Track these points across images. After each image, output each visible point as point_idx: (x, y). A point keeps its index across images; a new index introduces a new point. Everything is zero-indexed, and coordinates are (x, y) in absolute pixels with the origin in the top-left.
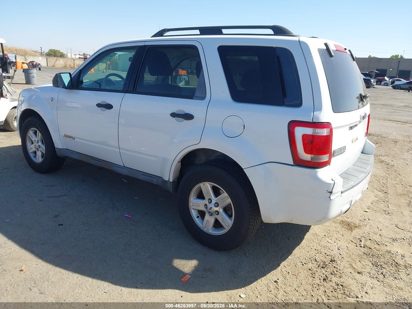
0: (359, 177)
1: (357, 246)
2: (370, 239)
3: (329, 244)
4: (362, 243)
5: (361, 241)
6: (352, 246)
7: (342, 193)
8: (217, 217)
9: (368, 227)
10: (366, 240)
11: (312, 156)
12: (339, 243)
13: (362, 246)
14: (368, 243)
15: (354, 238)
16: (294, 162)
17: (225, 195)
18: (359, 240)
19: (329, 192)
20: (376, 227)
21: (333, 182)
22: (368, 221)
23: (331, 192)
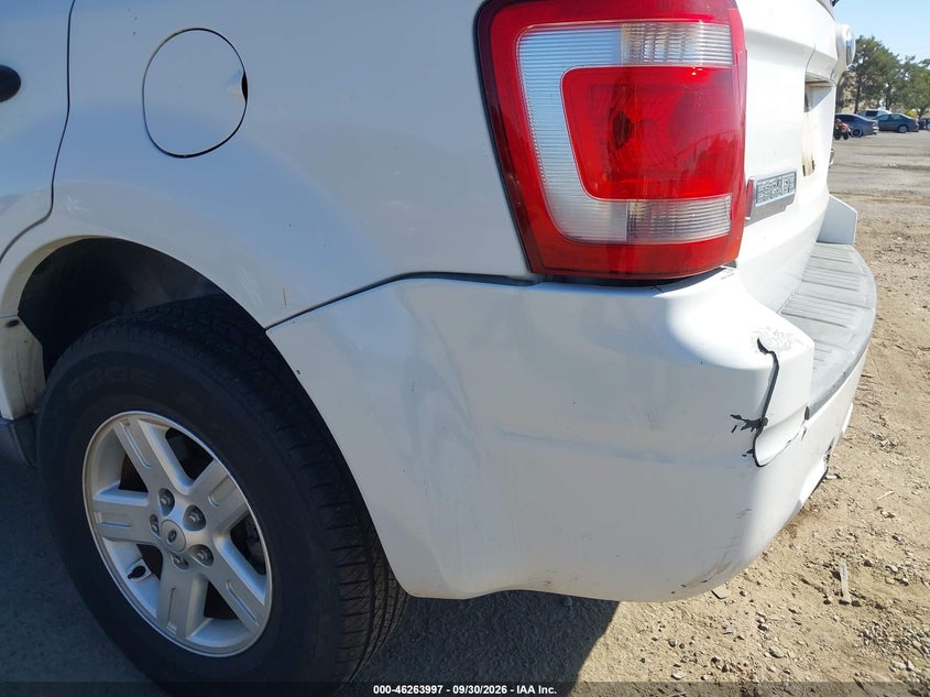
0: (853, 327)
1: (827, 602)
2: (867, 564)
3: (720, 605)
4: (845, 585)
5: (837, 575)
6: (809, 604)
7: (807, 417)
8: (211, 573)
9: (844, 508)
10: (854, 570)
11: (635, 207)
12: (760, 595)
13: (848, 598)
14: (866, 582)
15: (809, 563)
16: (530, 264)
17: (217, 469)
18: (828, 572)
19: (749, 424)
20: (869, 505)
21: (766, 362)
22: (839, 484)
23: (759, 425)
